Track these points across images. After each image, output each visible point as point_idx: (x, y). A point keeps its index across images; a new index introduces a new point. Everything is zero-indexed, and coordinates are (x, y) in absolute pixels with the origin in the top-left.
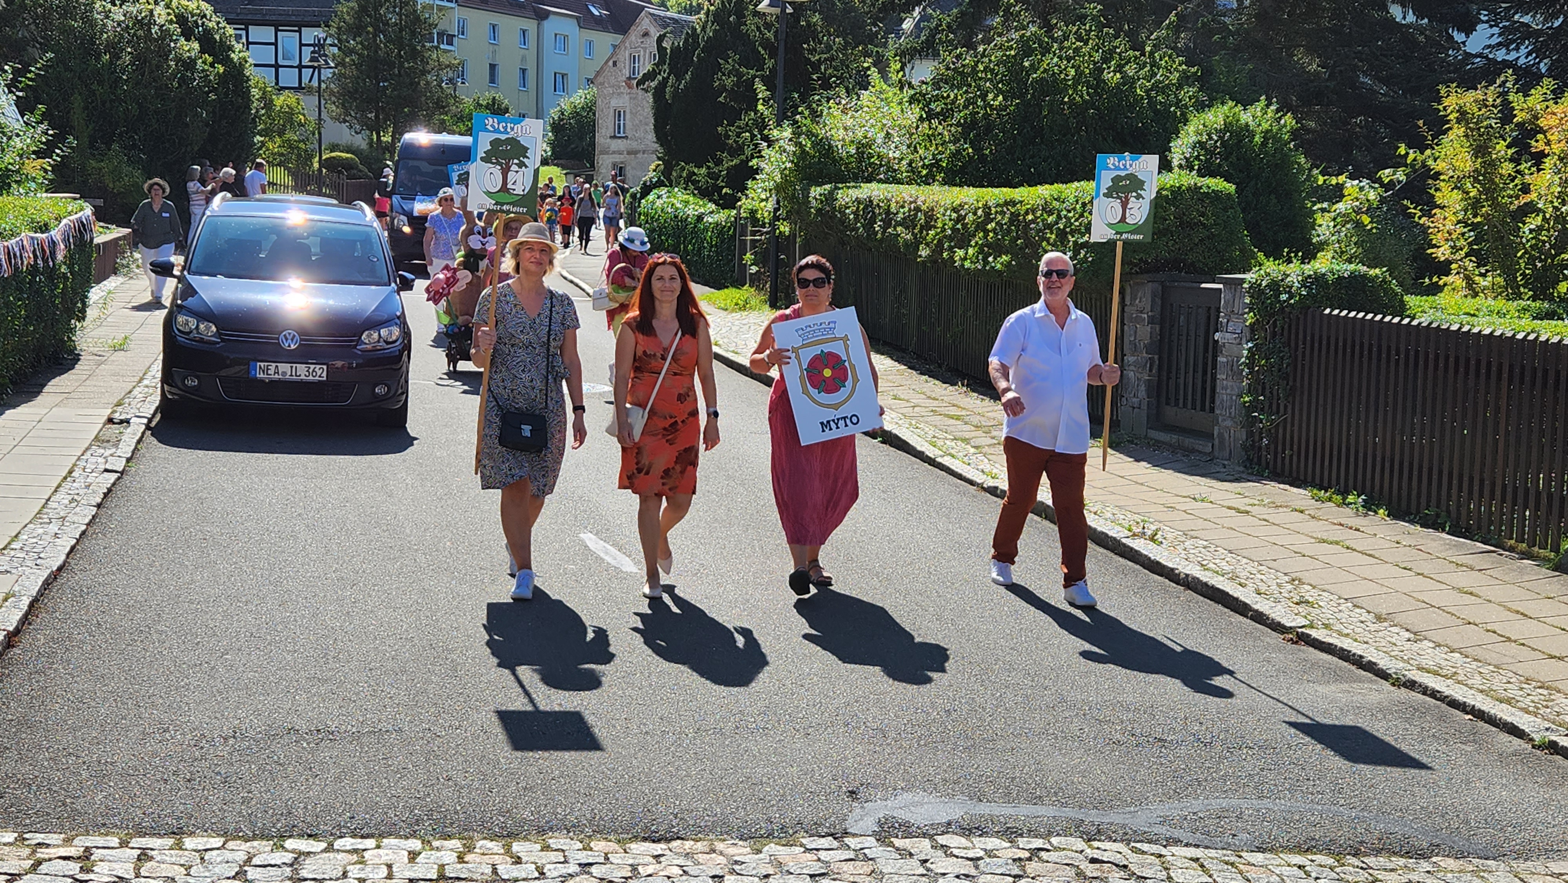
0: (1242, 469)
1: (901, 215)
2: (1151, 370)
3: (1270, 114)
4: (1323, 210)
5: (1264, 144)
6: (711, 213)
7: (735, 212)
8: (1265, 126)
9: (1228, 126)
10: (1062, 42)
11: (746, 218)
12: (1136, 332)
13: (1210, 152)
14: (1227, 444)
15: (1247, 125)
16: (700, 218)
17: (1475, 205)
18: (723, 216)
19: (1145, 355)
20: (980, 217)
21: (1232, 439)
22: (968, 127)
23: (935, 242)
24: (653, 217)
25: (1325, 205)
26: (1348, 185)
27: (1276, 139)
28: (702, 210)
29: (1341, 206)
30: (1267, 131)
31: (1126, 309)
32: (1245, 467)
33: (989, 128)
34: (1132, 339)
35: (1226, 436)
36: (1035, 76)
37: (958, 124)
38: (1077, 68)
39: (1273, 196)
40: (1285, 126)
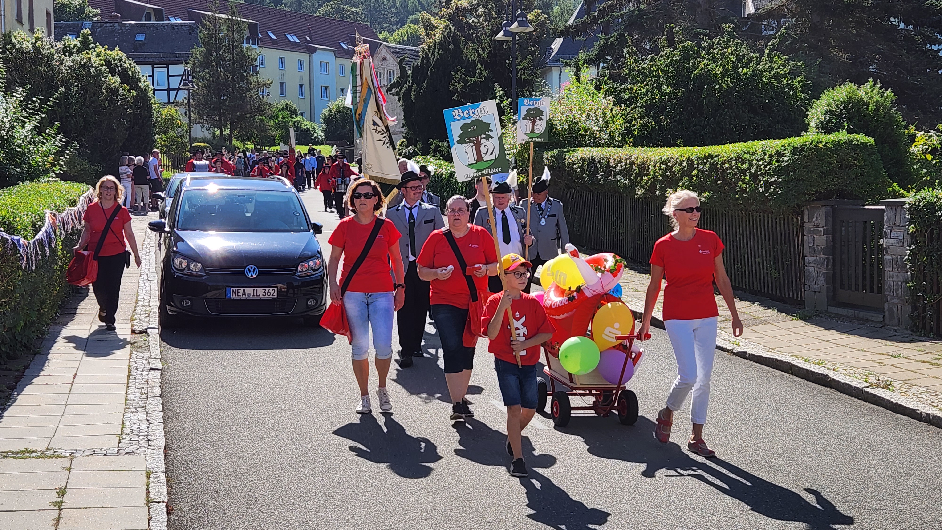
0: (910, 332)
1: (619, 168)
2: (827, 266)
5: (876, 110)
9: (850, 100)
12: (814, 240)
14: (895, 315)
19: (823, 256)
20: (684, 167)
21: (899, 312)
22: (650, 107)
23: (649, 185)
31: (804, 225)
32: (912, 331)
33: (664, 108)
34: (811, 245)
35: (895, 309)
36: (696, 72)
37: (642, 106)
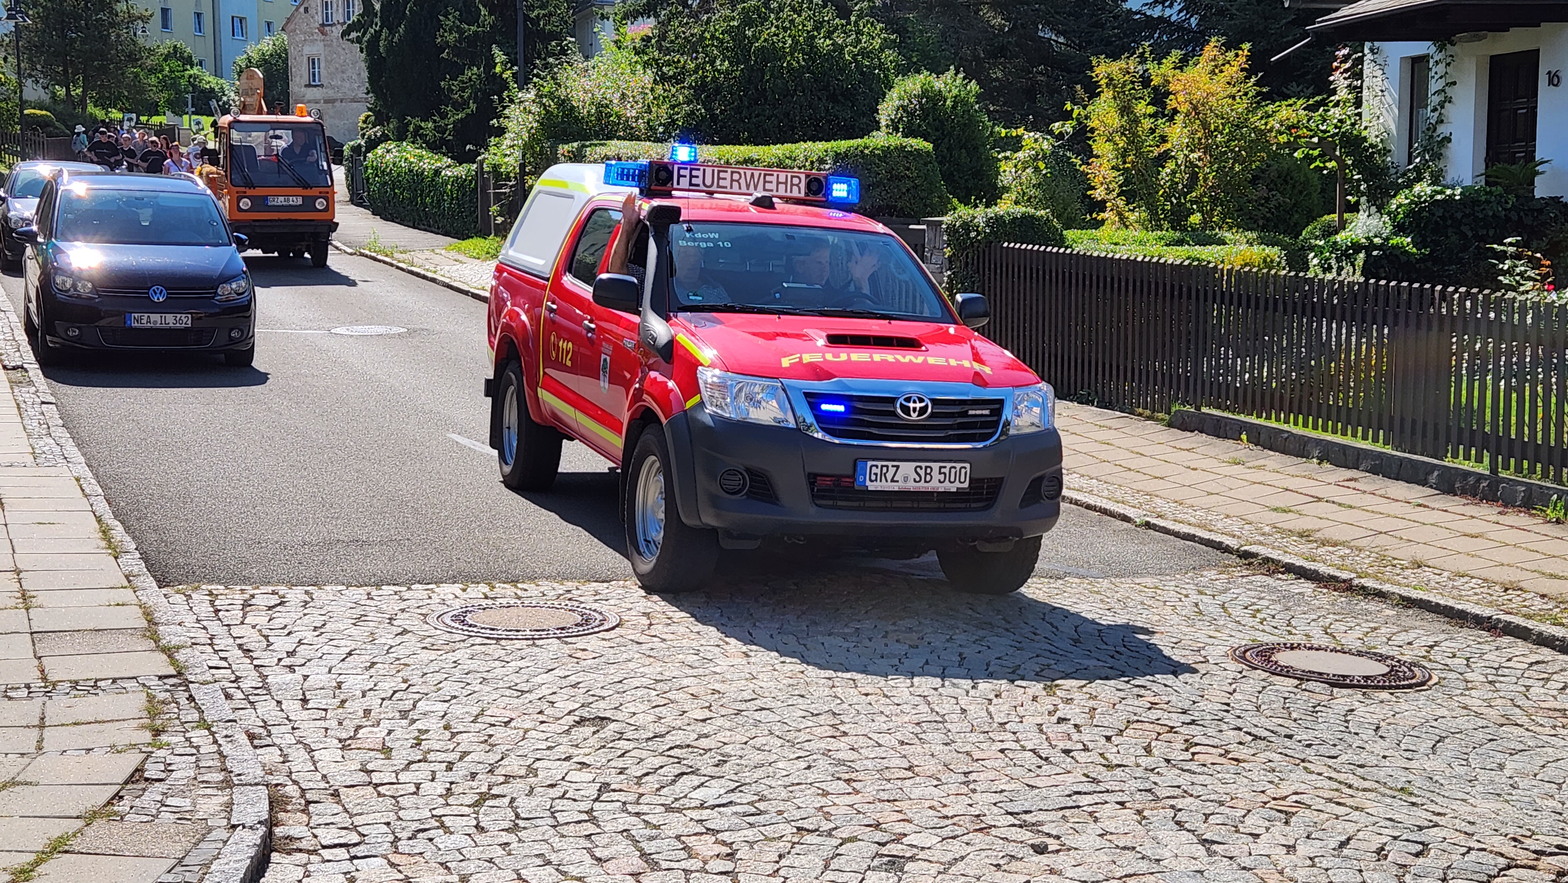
3: (958, 81)
4: (1006, 158)
5: (954, 107)
6: (449, 166)
7: (475, 166)
8: (955, 92)
9: (925, 93)
10: (778, 13)
11: (489, 173)
13: (911, 114)
15: (940, 91)
16: (437, 172)
17: (1124, 154)
18: (461, 171)
22: (700, 88)
24: (383, 172)
25: (1008, 154)
26: (1026, 137)
27: (965, 102)
28: (439, 164)
29: (1020, 154)
30: (956, 97)
33: (718, 91)
36: (756, 44)
37: (690, 87)
38: (793, 38)
39: (963, 151)
40: (971, 91)
